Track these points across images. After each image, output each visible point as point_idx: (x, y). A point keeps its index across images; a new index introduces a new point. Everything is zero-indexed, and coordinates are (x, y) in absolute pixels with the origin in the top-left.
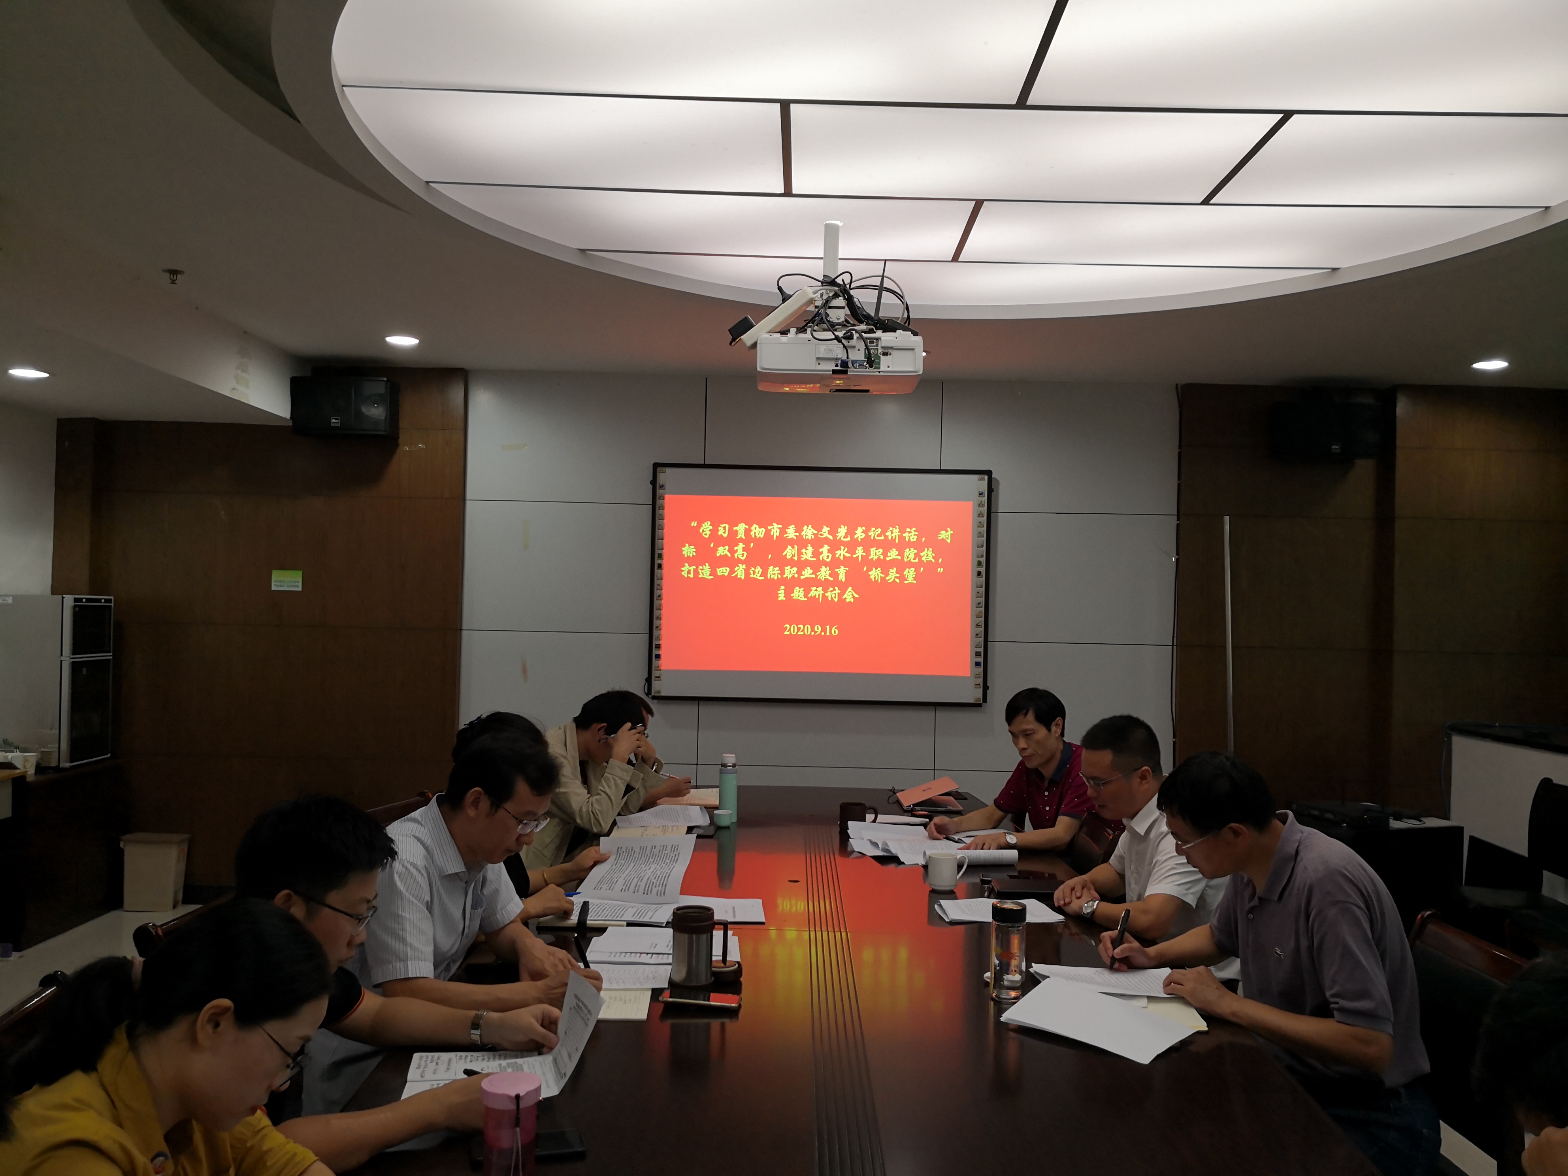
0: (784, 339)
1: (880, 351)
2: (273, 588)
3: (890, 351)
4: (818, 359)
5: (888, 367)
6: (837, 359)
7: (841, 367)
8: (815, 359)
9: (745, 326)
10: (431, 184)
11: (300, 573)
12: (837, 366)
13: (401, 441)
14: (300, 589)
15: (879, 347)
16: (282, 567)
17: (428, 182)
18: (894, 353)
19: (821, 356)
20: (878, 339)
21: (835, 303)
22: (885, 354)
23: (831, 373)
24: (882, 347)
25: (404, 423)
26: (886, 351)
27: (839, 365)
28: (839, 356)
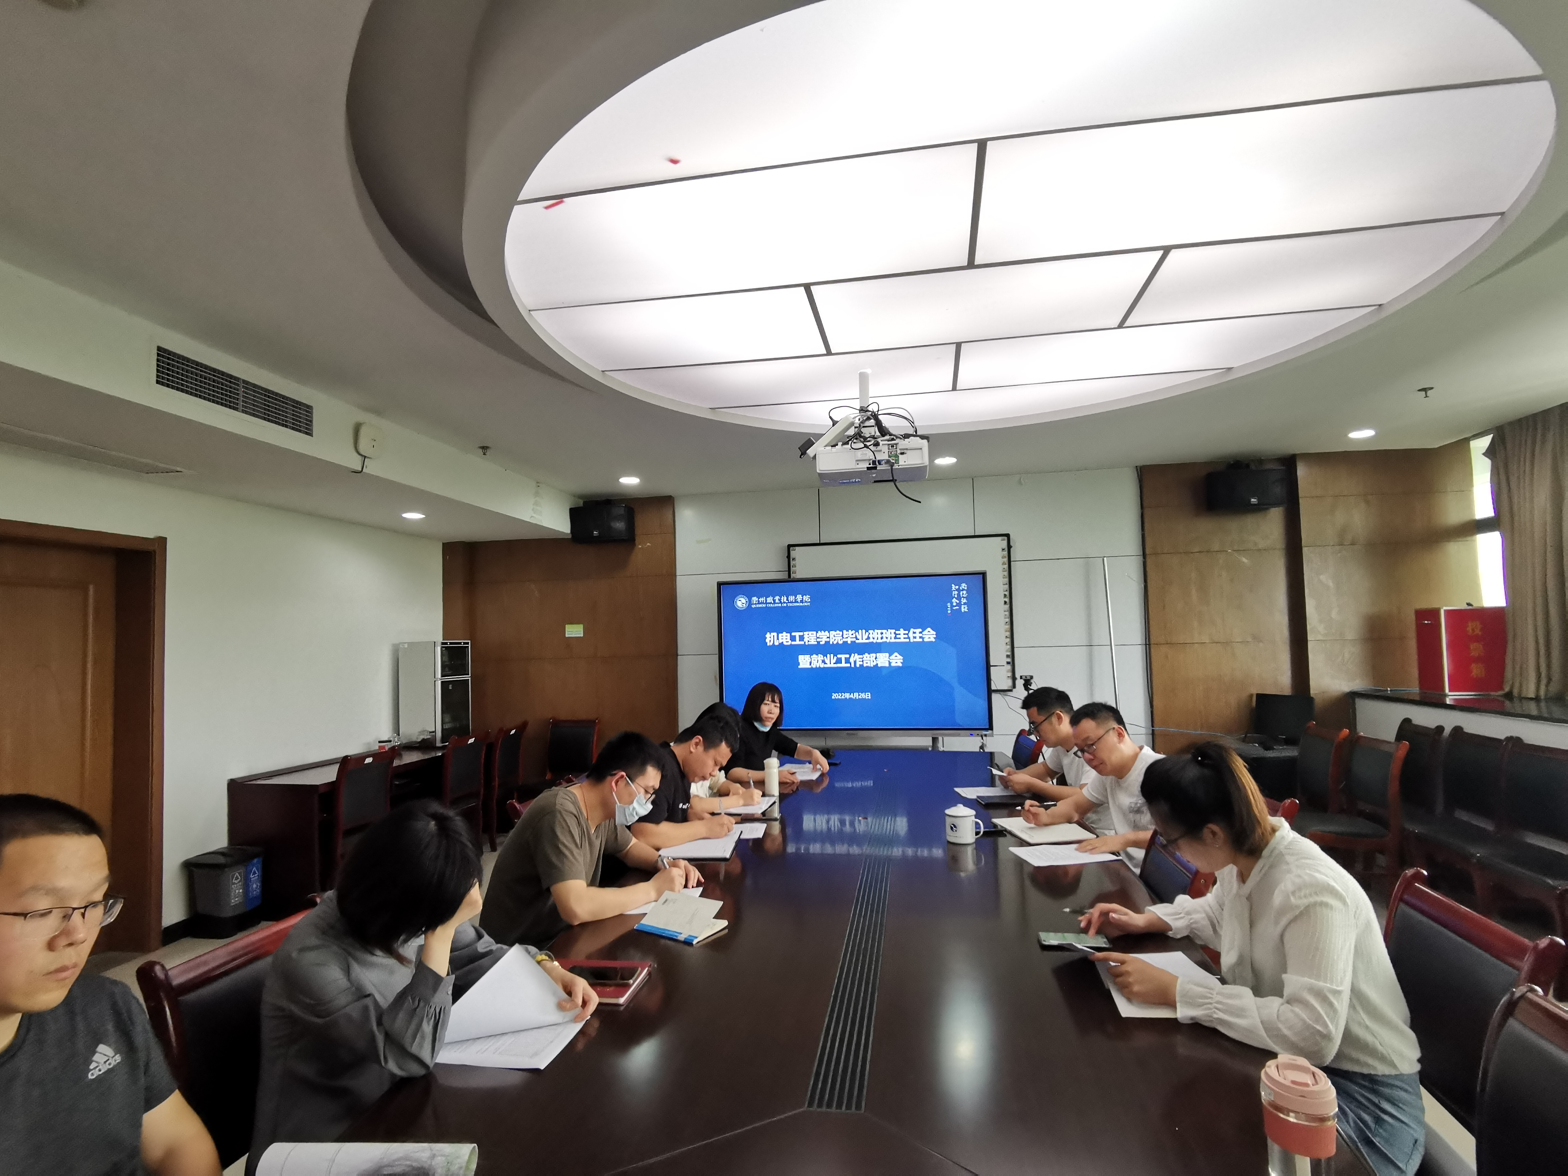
0: (834, 449)
1: (899, 452)
2: (567, 636)
3: (905, 451)
4: (857, 461)
5: (905, 462)
6: (870, 460)
7: (873, 465)
8: (855, 461)
9: (809, 444)
10: (605, 372)
11: (581, 626)
12: (870, 464)
13: (637, 541)
14: (582, 636)
15: (898, 450)
16: (571, 623)
17: (603, 371)
18: (908, 452)
19: (858, 459)
20: (896, 444)
21: (867, 423)
22: (902, 454)
23: (866, 469)
24: (900, 449)
25: (639, 531)
26: (903, 451)
27: (871, 464)
28: (871, 458)
